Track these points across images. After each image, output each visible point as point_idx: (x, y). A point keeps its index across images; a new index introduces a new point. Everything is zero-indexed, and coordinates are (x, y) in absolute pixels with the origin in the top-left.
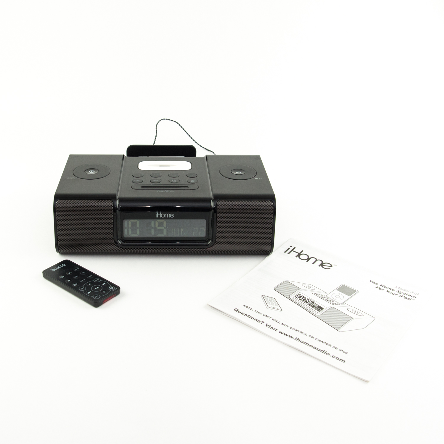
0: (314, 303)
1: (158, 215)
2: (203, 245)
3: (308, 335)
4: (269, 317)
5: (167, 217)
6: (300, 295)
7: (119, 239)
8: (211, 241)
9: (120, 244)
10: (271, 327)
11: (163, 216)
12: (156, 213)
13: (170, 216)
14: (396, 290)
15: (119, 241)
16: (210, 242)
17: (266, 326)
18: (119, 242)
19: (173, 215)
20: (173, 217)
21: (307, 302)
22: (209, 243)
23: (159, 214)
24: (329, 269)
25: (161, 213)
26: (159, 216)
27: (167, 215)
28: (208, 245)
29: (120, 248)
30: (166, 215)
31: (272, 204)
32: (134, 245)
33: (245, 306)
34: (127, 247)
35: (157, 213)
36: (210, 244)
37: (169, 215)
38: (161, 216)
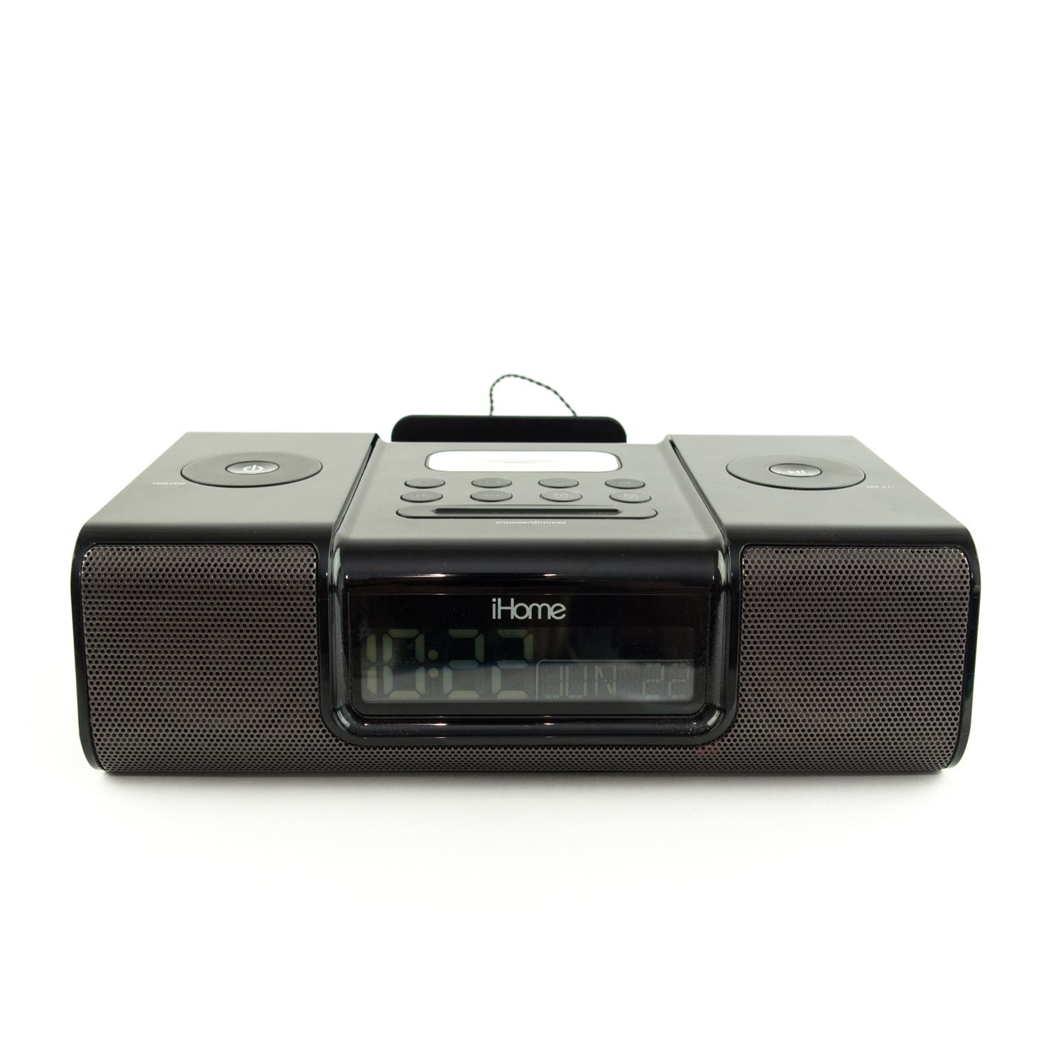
1: (500, 608)
2: (686, 734)
5: (540, 617)
7: (341, 709)
8: (717, 713)
9: (348, 729)
11: (521, 611)
12: (494, 600)
13: (551, 614)
15: (339, 713)
16: (714, 719)
18: (343, 720)
19: (564, 609)
20: (564, 616)
22: (710, 722)
23: (506, 603)
25: (512, 600)
26: (506, 614)
27: (540, 607)
28: (707, 731)
29: (346, 745)
30: (535, 610)
31: (963, 561)
32: (403, 734)
34: (376, 741)
35: (499, 600)
36: (714, 725)
37: (545, 610)
38: (514, 614)
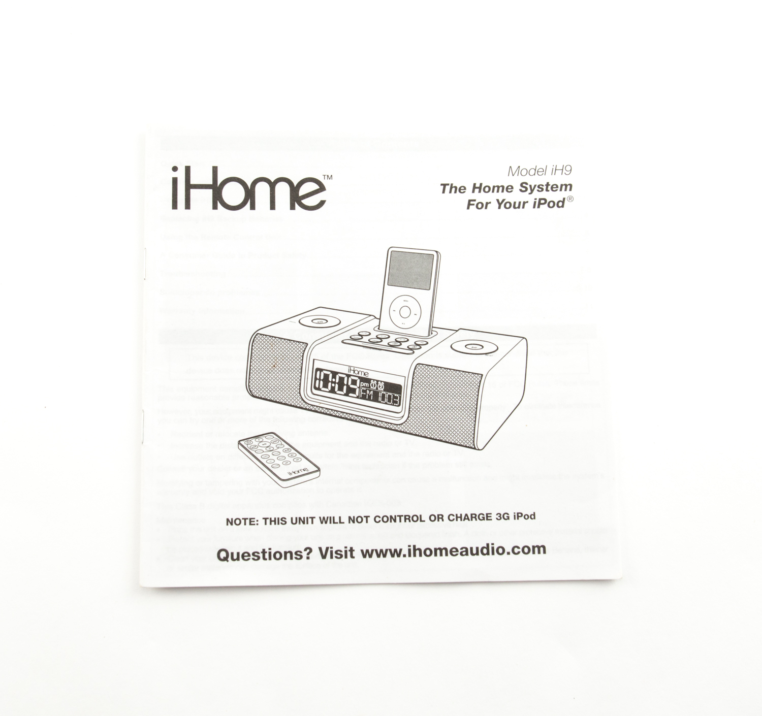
0: (368, 381)
3: (425, 517)
4: (310, 520)
6: (321, 370)
10: (334, 550)
14: (516, 182)
17: (324, 557)
21: (354, 391)
24: (322, 203)
33: (229, 522)
